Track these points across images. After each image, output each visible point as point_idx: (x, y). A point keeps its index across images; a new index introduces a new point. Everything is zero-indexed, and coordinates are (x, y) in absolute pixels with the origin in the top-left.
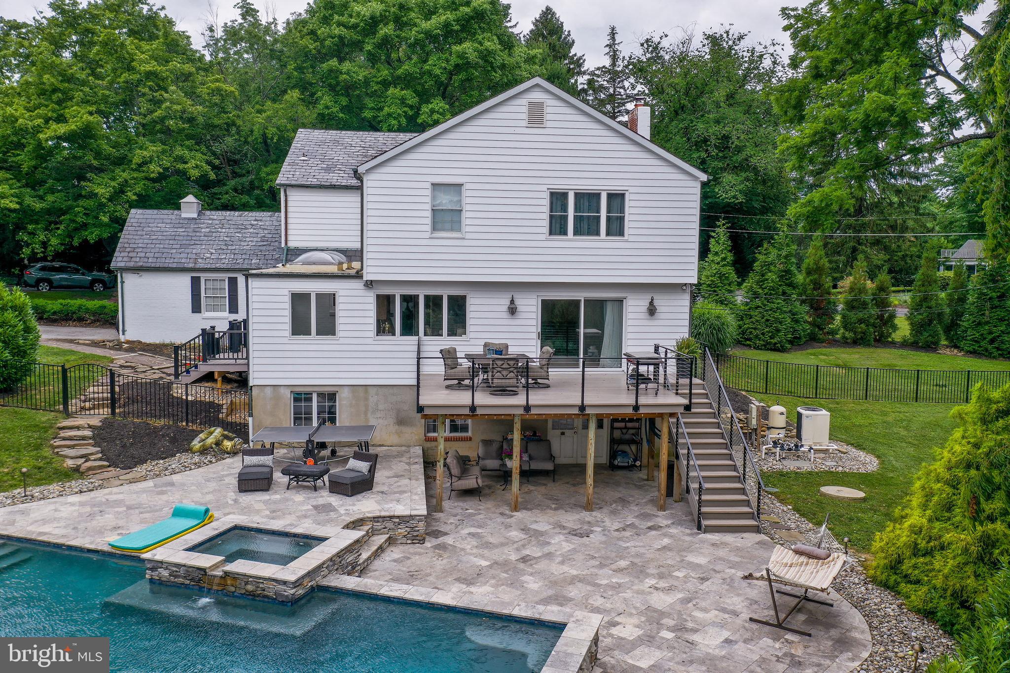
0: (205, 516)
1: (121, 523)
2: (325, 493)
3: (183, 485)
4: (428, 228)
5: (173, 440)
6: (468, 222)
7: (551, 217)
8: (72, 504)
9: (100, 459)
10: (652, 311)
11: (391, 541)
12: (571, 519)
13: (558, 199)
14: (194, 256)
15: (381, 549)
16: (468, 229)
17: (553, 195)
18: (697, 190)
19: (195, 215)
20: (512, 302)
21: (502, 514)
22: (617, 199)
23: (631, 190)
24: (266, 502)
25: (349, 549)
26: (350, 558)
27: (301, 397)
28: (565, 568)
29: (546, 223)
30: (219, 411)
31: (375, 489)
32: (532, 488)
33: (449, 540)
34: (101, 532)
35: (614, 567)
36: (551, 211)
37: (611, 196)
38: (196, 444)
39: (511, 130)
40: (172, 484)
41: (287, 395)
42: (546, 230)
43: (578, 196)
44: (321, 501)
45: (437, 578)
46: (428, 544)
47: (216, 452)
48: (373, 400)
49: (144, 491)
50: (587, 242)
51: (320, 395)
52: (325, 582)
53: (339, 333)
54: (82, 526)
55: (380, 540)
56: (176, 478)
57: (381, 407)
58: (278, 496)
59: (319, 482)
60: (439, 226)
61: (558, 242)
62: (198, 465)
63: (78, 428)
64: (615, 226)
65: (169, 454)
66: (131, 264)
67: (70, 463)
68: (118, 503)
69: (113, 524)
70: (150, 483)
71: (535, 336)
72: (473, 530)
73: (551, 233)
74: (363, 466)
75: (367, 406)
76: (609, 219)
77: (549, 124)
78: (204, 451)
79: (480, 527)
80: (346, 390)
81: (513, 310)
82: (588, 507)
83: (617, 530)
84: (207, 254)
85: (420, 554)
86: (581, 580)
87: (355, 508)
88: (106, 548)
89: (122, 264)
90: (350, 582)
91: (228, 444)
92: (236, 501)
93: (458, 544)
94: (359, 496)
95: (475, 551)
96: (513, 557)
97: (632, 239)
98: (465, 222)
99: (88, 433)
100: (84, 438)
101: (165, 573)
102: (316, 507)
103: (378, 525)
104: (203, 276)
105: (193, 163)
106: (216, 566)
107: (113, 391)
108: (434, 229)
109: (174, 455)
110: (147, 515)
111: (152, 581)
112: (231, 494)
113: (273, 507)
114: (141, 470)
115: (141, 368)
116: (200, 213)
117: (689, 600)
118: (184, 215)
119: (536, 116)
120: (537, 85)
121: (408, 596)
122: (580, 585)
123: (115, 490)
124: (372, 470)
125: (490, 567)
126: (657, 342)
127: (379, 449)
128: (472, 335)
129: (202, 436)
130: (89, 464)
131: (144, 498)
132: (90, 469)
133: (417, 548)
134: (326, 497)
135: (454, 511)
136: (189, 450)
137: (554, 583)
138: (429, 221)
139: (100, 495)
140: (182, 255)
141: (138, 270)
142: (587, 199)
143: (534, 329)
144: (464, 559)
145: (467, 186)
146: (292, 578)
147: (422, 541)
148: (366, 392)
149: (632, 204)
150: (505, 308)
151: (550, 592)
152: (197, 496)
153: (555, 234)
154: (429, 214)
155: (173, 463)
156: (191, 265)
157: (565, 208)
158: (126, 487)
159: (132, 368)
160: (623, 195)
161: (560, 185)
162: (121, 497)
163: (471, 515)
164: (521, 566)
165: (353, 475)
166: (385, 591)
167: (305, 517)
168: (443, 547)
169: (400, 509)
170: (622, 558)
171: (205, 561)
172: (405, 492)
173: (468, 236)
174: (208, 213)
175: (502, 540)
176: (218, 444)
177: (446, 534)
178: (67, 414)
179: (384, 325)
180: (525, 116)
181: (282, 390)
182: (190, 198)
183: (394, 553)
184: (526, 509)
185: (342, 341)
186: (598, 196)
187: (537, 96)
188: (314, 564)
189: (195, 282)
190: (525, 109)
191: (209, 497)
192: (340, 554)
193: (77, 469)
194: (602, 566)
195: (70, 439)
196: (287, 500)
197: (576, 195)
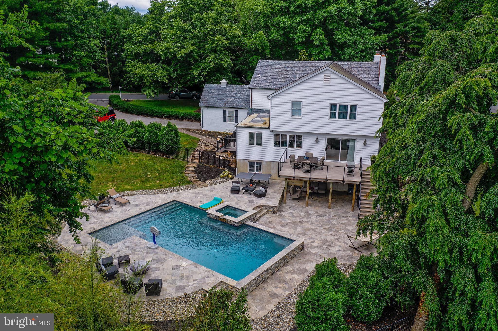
0: (221, 201)
1: (202, 200)
2: (253, 196)
3: (217, 189)
4: (290, 115)
5: (216, 173)
6: (303, 113)
7: (331, 113)
8: (191, 193)
9: (197, 178)
10: (365, 144)
11: (267, 212)
12: (321, 210)
13: (333, 107)
14: (224, 103)
15: (264, 214)
16: (303, 116)
17: (332, 105)
18: (383, 105)
19: (225, 87)
20: (317, 138)
21: (302, 207)
22: (354, 107)
23: (359, 104)
24: (237, 197)
25: (253, 215)
26: (253, 217)
27: (251, 163)
28: (310, 226)
29: (329, 115)
30: (229, 163)
31: (267, 196)
32: (317, 198)
33: (283, 213)
34: (197, 202)
35: (324, 227)
36: (331, 110)
37: (352, 106)
38: (221, 175)
39: (318, 84)
40: (214, 188)
41: (247, 162)
42: (329, 117)
43: (340, 106)
44: (251, 199)
45: (276, 224)
46: (277, 214)
47: (227, 178)
48: (272, 166)
49: (207, 190)
50: (342, 121)
51: (257, 163)
52: (245, 223)
53: (263, 145)
54: (193, 200)
55: (264, 211)
56: (216, 186)
57: (275, 168)
58: (240, 196)
59: (252, 193)
60: (294, 114)
61: (333, 121)
62: (222, 182)
63: (191, 167)
64: (353, 116)
65: (213, 177)
66: (205, 105)
67: (189, 179)
68: (201, 193)
69: (200, 200)
70: (209, 188)
71: (324, 149)
72: (292, 211)
73: (330, 117)
74: (263, 190)
75: (270, 167)
76: (351, 114)
77: (331, 82)
78: (224, 178)
79: (294, 210)
80: (264, 162)
81: (317, 141)
82: (329, 208)
83: (333, 216)
84: (229, 101)
85: (274, 217)
86: (312, 229)
87: (259, 202)
88: (199, 207)
89: (202, 105)
90: (251, 223)
91: (230, 176)
92: (229, 196)
93: (285, 215)
94: (261, 198)
95: (289, 218)
96: (299, 221)
97: (358, 120)
98: (302, 113)
99: (193, 169)
100: (192, 171)
101: (211, 216)
102: (249, 201)
103: (264, 208)
104: (227, 110)
105: (225, 60)
106: (222, 216)
107: (200, 154)
108: (292, 115)
109: (215, 178)
110: (208, 198)
111: (208, 217)
112: (229, 193)
113: (239, 199)
114: (207, 182)
115: (208, 144)
116: (227, 85)
117: (337, 239)
118: (221, 86)
119: (327, 80)
120: (327, 69)
121: (263, 229)
122: (311, 231)
123: (200, 189)
124: (266, 191)
125: (291, 223)
126: (361, 156)
127: (273, 181)
128: (304, 148)
129: (223, 172)
130: (194, 179)
131: (207, 193)
132: (194, 181)
133: (274, 215)
134: (253, 198)
135: (289, 204)
136: (219, 176)
137: (305, 230)
138: (290, 113)
139: (197, 190)
140: (221, 102)
141: (207, 107)
142: (344, 107)
143: (324, 147)
144: (285, 220)
145: (303, 102)
146: (237, 222)
147: (276, 213)
148: (270, 163)
149: (359, 109)
150: (315, 140)
151: (302, 232)
152: (220, 193)
153: (332, 118)
154: (290, 111)
155: (215, 180)
156: (223, 106)
157: (335, 110)
158: (203, 188)
159: (205, 143)
160: (356, 106)
161: (334, 102)
162: (201, 191)
163: (294, 206)
164: (299, 224)
165: (261, 192)
166: (258, 227)
167: (246, 203)
168: (281, 215)
169: (271, 204)
170: (328, 225)
171: (219, 214)
172: (274, 198)
173: (303, 118)
174: (229, 85)
175: (298, 215)
176: (227, 176)
177: (284, 211)
178: (188, 162)
179: (276, 144)
180: (323, 79)
181: (246, 161)
182: (224, 80)
183: (268, 216)
184: (311, 206)
185: (263, 147)
186: (347, 106)
187: (327, 73)
188: (243, 218)
189: (225, 111)
190: (323, 77)
191: (223, 194)
192: (250, 216)
193: (191, 181)
194: (321, 226)
195: (189, 171)
196: (242, 197)
197: (340, 105)
